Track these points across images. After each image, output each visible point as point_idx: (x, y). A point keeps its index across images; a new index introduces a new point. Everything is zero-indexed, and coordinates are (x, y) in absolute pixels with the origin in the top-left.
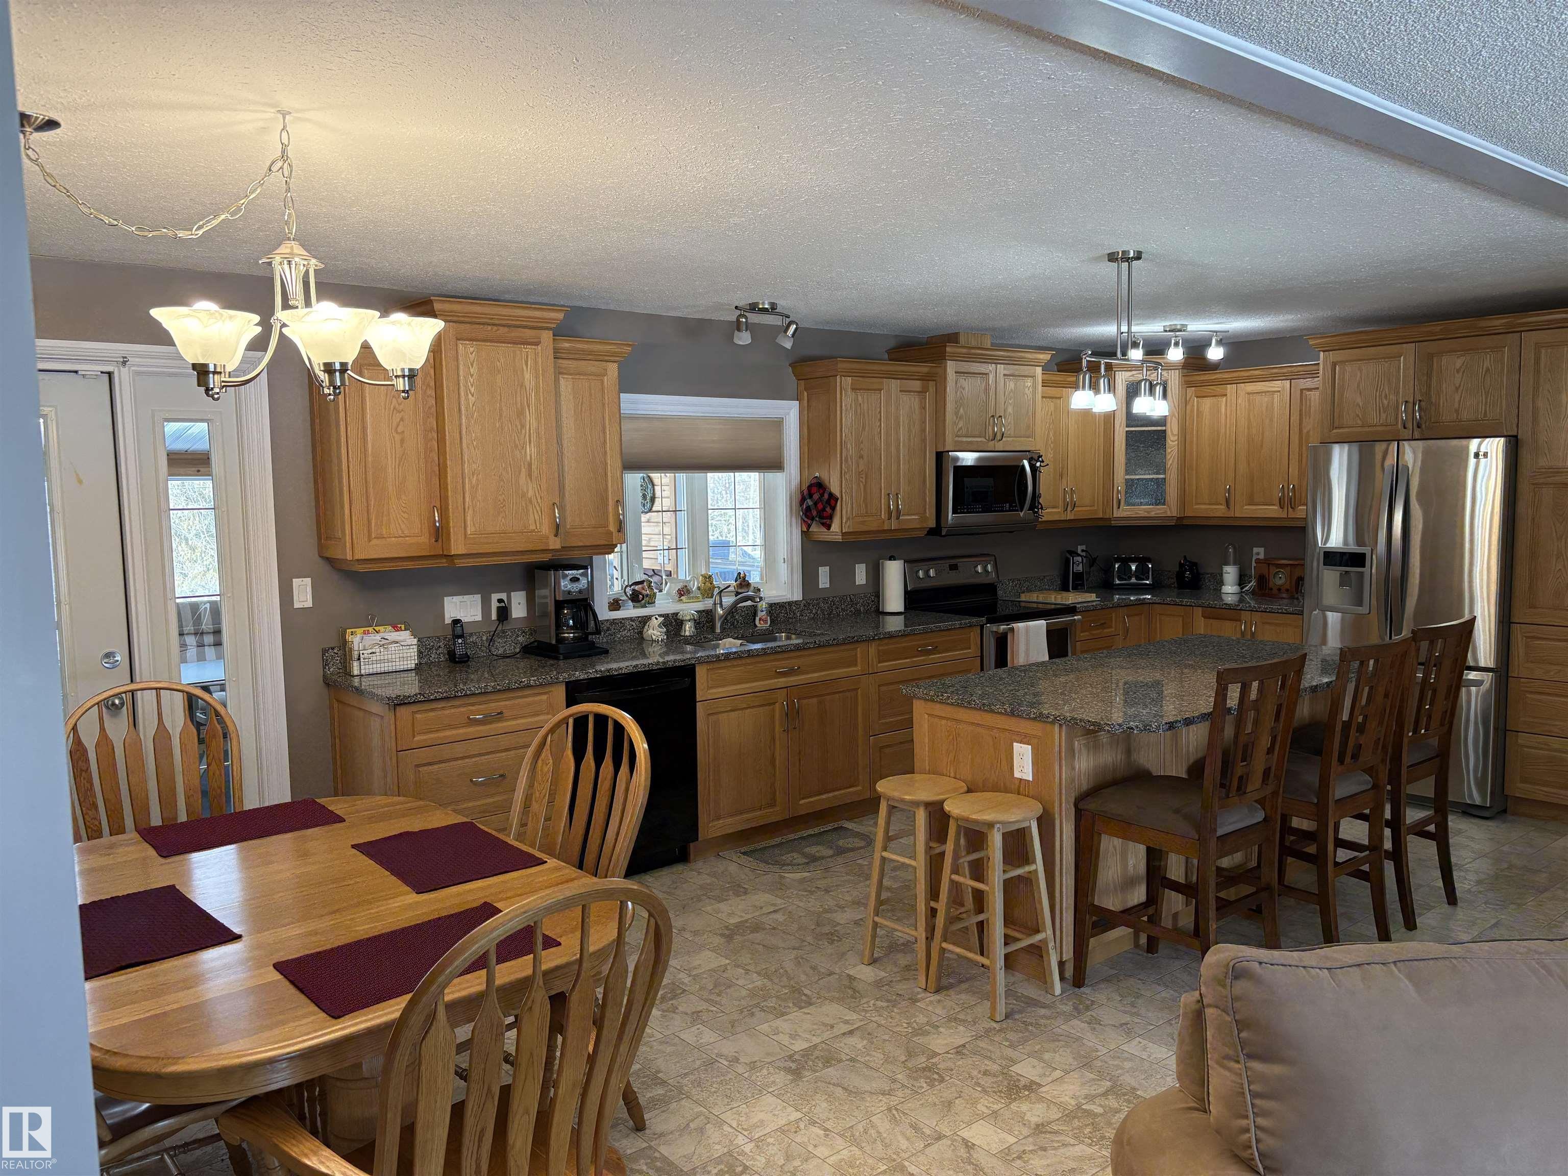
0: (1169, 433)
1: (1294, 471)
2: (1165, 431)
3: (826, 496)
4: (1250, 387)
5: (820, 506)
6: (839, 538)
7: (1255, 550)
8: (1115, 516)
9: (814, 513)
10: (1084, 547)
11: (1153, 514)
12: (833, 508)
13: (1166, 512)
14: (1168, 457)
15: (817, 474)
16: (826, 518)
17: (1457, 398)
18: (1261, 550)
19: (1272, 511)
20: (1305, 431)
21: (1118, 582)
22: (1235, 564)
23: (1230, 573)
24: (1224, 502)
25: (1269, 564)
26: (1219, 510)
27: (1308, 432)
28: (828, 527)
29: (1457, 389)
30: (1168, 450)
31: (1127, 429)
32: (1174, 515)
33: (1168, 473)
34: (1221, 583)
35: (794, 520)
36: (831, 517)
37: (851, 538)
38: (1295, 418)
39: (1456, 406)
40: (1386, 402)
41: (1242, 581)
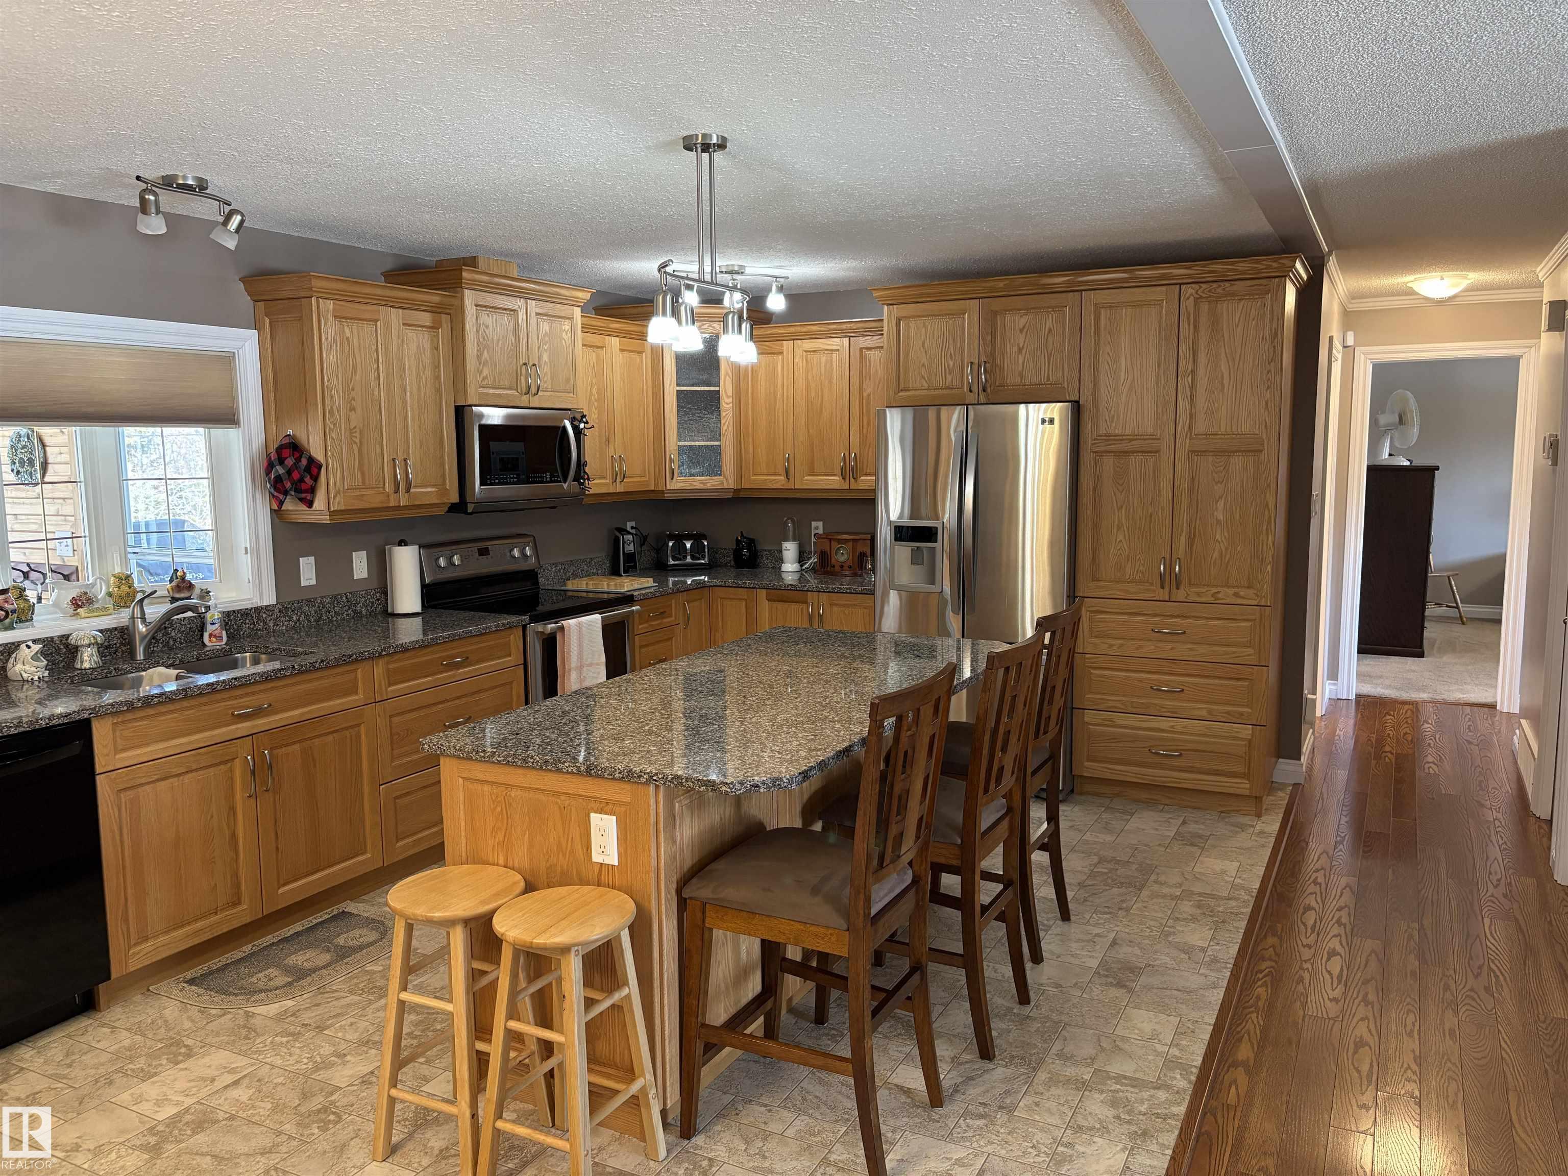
0: (722, 393)
1: (855, 439)
2: (718, 392)
3: (304, 462)
4: (808, 345)
5: (296, 475)
6: (326, 519)
7: (814, 524)
8: (668, 488)
9: (288, 485)
10: (633, 524)
11: (709, 486)
12: (316, 478)
13: (722, 483)
14: (723, 421)
15: (290, 432)
16: (306, 491)
17: (1021, 361)
18: (820, 524)
19: (833, 482)
20: (865, 395)
21: (672, 562)
22: (794, 540)
23: (790, 550)
24: (783, 472)
25: (830, 540)
26: (778, 481)
27: (869, 395)
28: (310, 504)
29: (1021, 350)
30: (723, 414)
31: (678, 388)
32: (732, 487)
33: (723, 439)
34: (781, 560)
35: (258, 496)
36: (313, 490)
37: (340, 519)
38: (855, 380)
39: (1020, 369)
40: (951, 363)
41: (801, 560)
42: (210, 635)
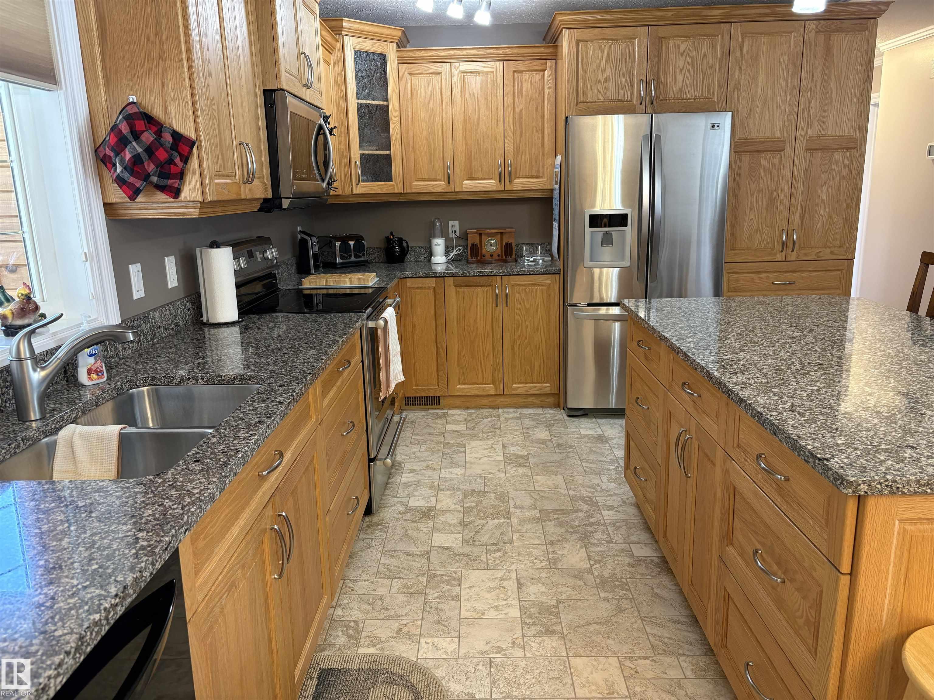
0: (391, 107)
1: (509, 147)
2: (387, 106)
3: (168, 139)
4: (464, 67)
5: (162, 155)
6: (194, 213)
7: (451, 223)
8: (355, 192)
9: (151, 167)
11: (382, 191)
12: (186, 159)
13: (394, 188)
14: (391, 133)
15: (132, 98)
17: (681, 79)
18: (457, 223)
19: (491, 184)
20: (517, 110)
22: (442, 237)
23: (439, 245)
24: (445, 178)
25: (481, 234)
26: (440, 186)
27: (521, 111)
28: (176, 193)
29: (681, 71)
30: (391, 126)
31: (358, 102)
32: (400, 191)
33: (393, 149)
35: (91, 184)
37: (218, 212)
38: (509, 99)
39: (680, 85)
40: (623, 80)
42: (89, 372)
